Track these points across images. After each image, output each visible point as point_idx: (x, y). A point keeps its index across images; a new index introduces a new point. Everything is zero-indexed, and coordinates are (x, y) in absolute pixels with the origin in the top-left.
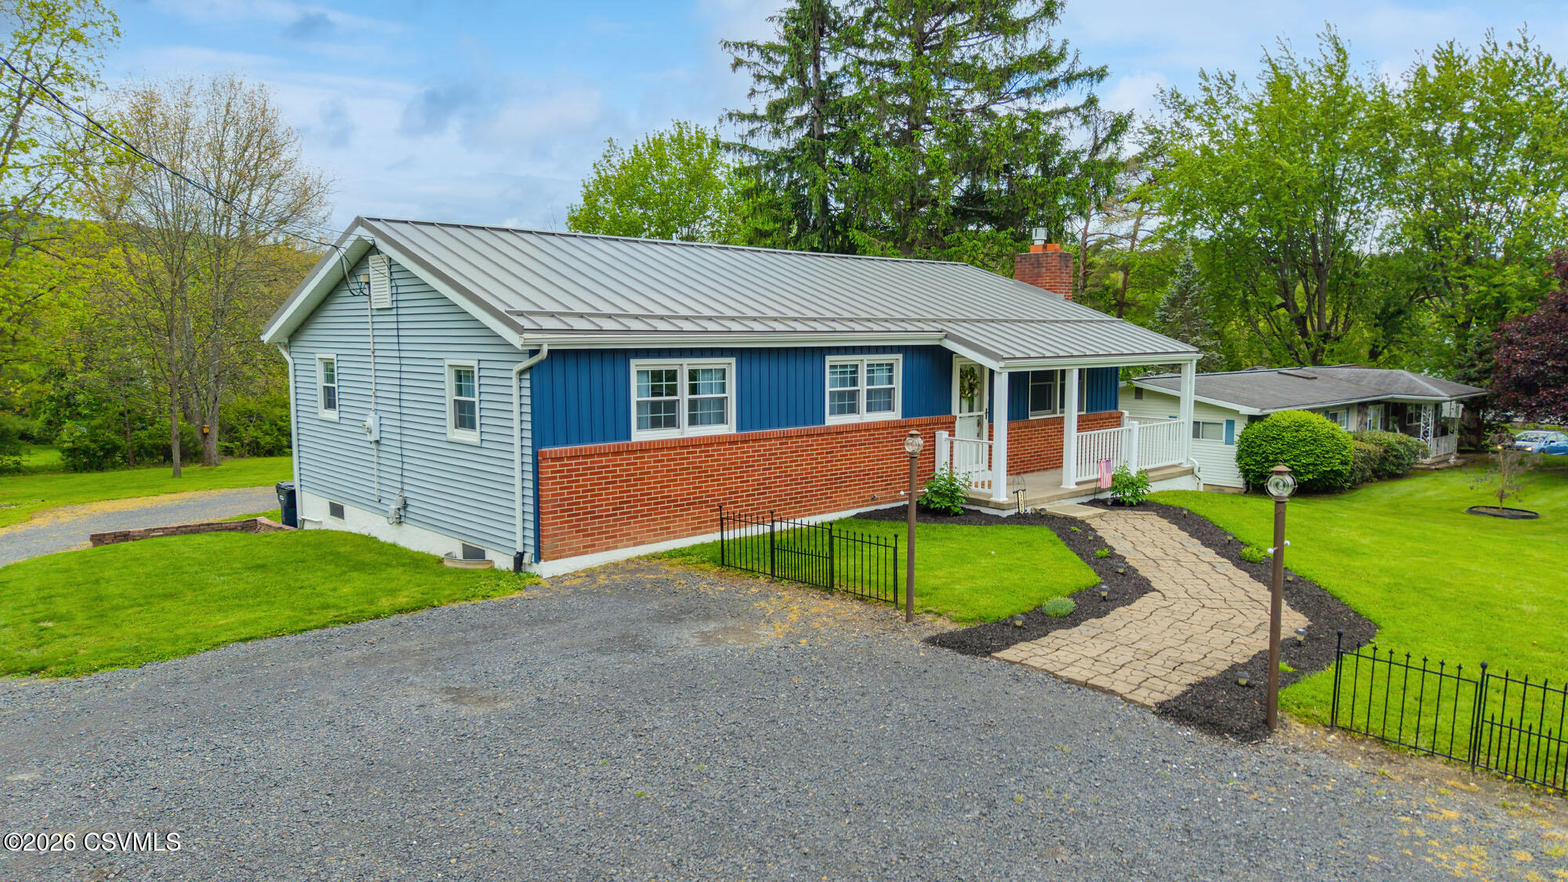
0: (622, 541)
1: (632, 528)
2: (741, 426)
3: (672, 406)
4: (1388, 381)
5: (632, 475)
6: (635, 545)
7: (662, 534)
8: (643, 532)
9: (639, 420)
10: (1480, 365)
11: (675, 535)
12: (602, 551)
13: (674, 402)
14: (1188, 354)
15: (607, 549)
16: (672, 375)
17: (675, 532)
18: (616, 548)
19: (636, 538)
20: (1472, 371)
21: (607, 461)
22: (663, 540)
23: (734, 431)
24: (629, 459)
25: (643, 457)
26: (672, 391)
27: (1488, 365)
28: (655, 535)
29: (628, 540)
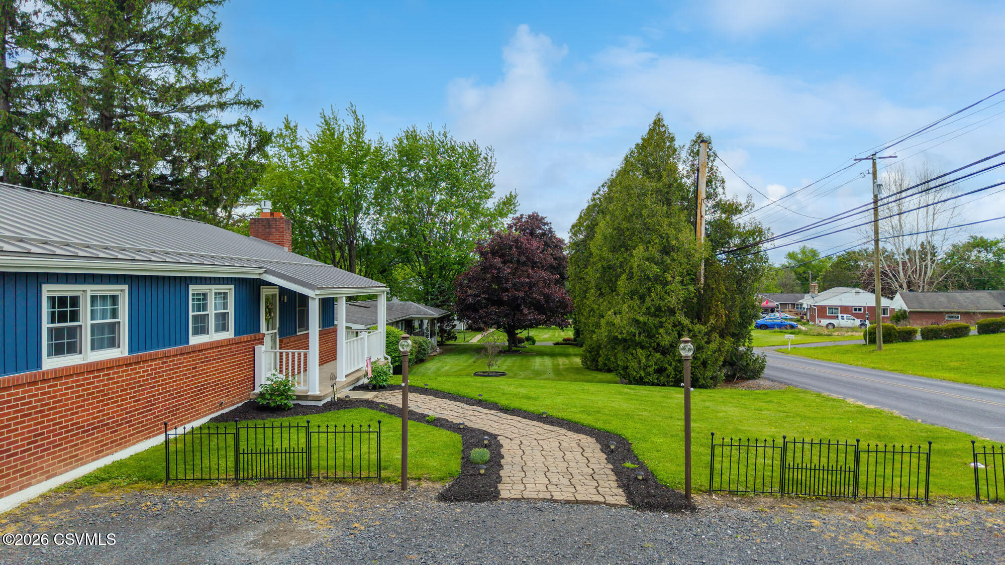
0: (36, 477)
1: (45, 461)
2: (131, 350)
3: (73, 332)
4: (406, 307)
5: (46, 405)
6: (48, 478)
7: (71, 463)
8: (54, 464)
9: (50, 346)
10: (441, 298)
11: (82, 462)
12: (16, 491)
13: (75, 327)
14: (380, 288)
15: (21, 489)
16: (75, 301)
17: (82, 459)
18: (30, 485)
19: (48, 471)
20: (438, 301)
21: (23, 392)
22: (72, 469)
23: (126, 354)
24: (44, 388)
25: (56, 385)
26: (74, 316)
27: (445, 298)
28: (65, 465)
29: (41, 474)
